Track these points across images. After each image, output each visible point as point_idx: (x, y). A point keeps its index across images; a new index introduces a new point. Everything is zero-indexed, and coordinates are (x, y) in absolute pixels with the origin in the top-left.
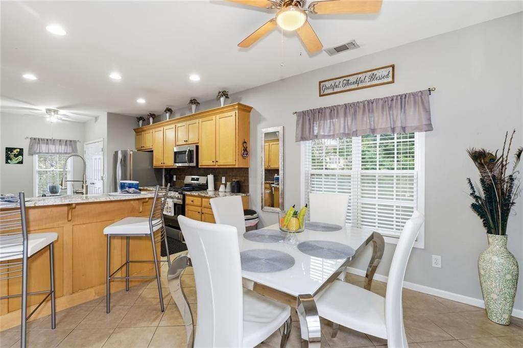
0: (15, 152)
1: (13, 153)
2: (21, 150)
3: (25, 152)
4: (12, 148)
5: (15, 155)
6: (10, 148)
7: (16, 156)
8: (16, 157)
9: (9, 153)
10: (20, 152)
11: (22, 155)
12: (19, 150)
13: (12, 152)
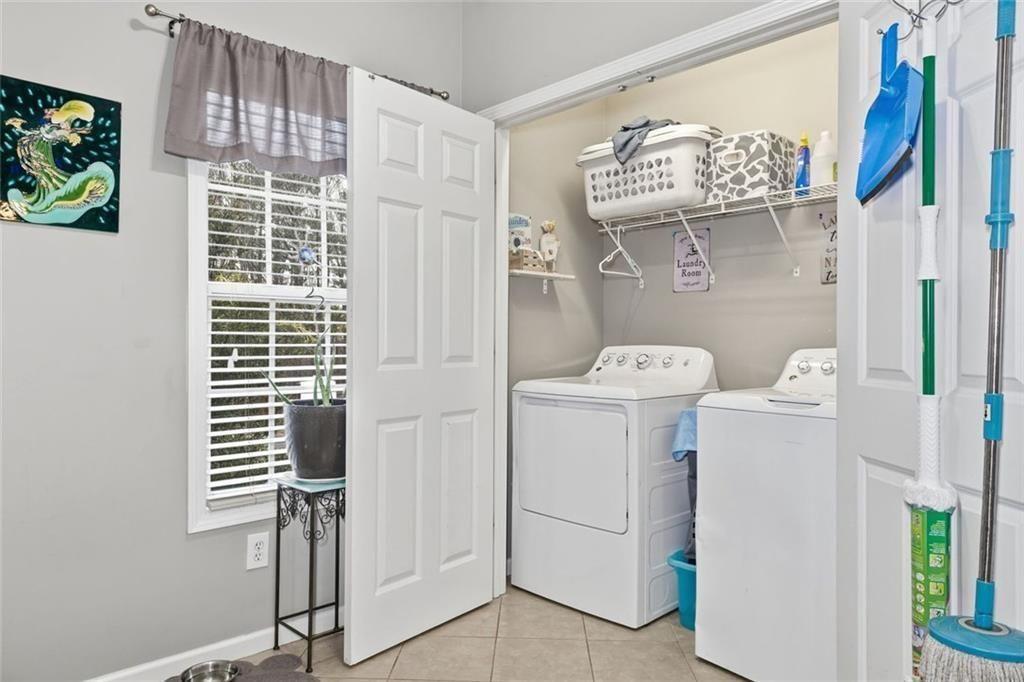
0: (64, 124)
1: (45, 133)
2: (108, 111)
3: (137, 136)
4: (42, 91)
5: (58, 150)
6: (23, 85)
7: (69, 159)
8: (71, 170)
9: (17, 123)
10: (97, 128)
11: (113, 157)
12: (87, 113)
13: (35, 121)
